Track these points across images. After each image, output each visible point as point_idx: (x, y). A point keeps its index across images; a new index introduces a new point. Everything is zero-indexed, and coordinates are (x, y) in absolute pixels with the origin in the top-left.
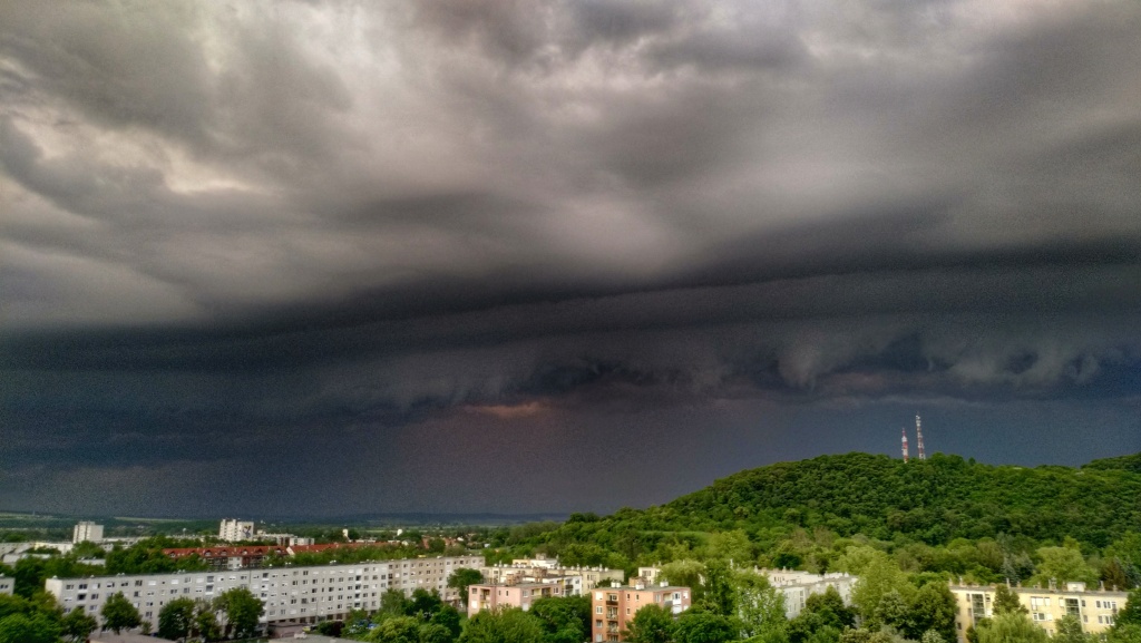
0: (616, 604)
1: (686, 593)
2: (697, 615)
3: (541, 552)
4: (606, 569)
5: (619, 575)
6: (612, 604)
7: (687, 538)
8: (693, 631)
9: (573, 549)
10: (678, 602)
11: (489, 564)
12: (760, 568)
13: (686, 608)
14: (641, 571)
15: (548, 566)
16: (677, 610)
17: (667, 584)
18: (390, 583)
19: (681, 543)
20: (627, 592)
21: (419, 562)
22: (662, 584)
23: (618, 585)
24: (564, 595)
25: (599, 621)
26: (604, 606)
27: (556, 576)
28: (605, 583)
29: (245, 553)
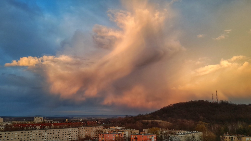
1: (155, 136)
3: (117, 125)
4: (135, 130)
5: (138, 131)
6: (136, 138)
10: (153, 138)
11: (104, 128)
13: (155, 140)
18: (78, 133)
20: (140, 136)
21: (86, 128)
22: (149, 134)
23: (138, 134)
26: (134, 139)
29: (41, 125)
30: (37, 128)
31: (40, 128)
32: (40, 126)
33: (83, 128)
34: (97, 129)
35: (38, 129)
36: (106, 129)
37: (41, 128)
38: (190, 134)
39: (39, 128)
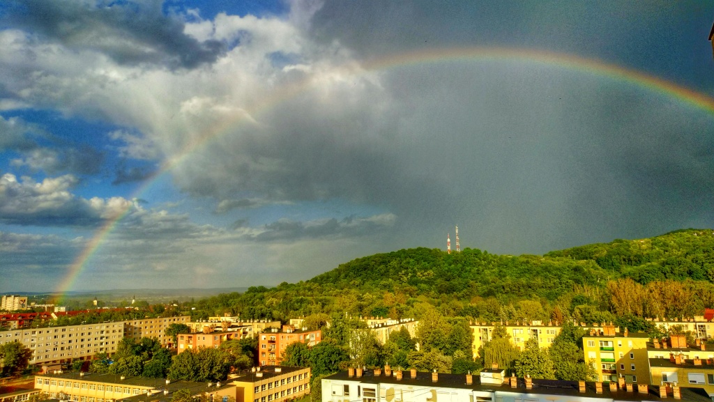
0: (274, 342)
1: (318, 334)
2: (324, 347)
3: (228, 312)
5: (278, 324)
6: (271, 342)
7: (321, 300)
10: (314, 339)
11: (193, 320)
13: (318, 342)
14: (291, 321)
15: (232, 320)
16: (311, 344)
17: (307, 329)
18: (125, 334)
19: (317, 303)
20: (280, 335)
21: (145, 320)
22: (303, 329)
23: (276, 331)
24: (242, 338)
25: (263, 353)
26: (266, 344)
27: (237, 326)
28: (268, 330)
29: (20, 318)
30: (9, 325)
31: (19, 325)
32: (20, 321)
33: (138, 321)
34: (175, 322)
35: (13, 327)
36: (196, 323)
37: (22, 326)
38: (396, 326)
39: (16, 324)
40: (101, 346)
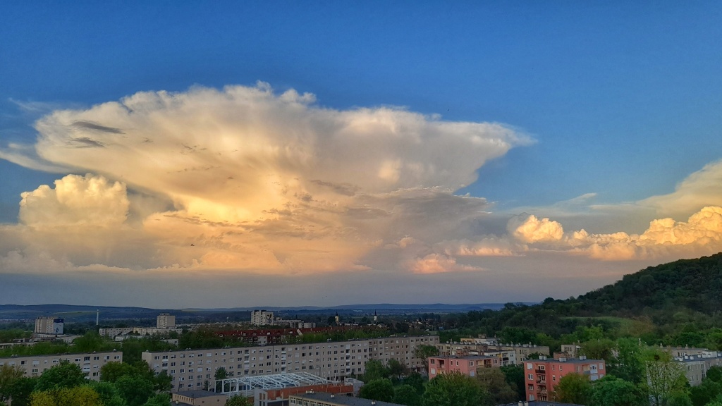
0: (544, 372)
1: (601, 365)
2: (612, 382)
3: (482, 333)
4: (535, 346)
5: (546, 350)
6: (540, 372)
7: (601, 322)
8: (608, 394)
9: (508, 329)
10: (596, 371)
11: (443, 341)
12: (664, 346)
13: (601, 376)
14: (563, 348)
15: (488, 343)
16: (593, 378)
17: (585, 358)
18: (370, 355)
19: (596, 326)
20: (551, 364)
21: (390, 339)
22: (581, 358)
23: (545, 358)
24: (502, 365)
25: (531, 385)
26: (533, 374)
27: (495, 351)
28: (534, 357)
29: (269, 334)
30: (259, 340)
31: (268, 341)
32: (269, 337)
33: (383, 340)
34: (422, 343)
35: (262, 343)
36: (447, 345)
37: (271, 342)
38: (718, 360)
39: (266, 340)
40: (348, 367)
